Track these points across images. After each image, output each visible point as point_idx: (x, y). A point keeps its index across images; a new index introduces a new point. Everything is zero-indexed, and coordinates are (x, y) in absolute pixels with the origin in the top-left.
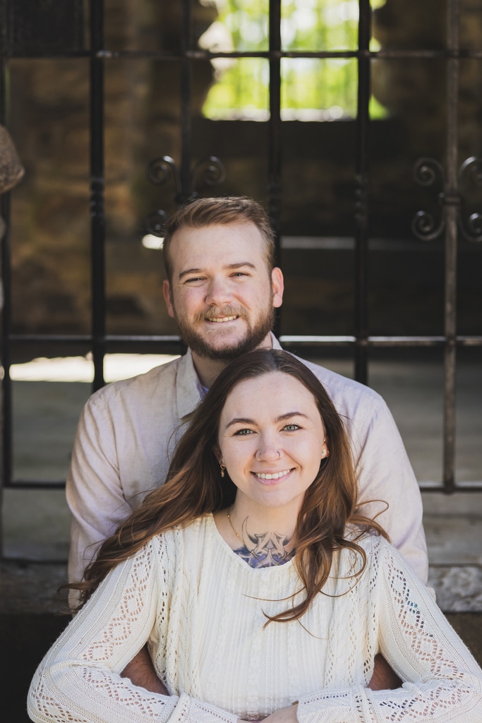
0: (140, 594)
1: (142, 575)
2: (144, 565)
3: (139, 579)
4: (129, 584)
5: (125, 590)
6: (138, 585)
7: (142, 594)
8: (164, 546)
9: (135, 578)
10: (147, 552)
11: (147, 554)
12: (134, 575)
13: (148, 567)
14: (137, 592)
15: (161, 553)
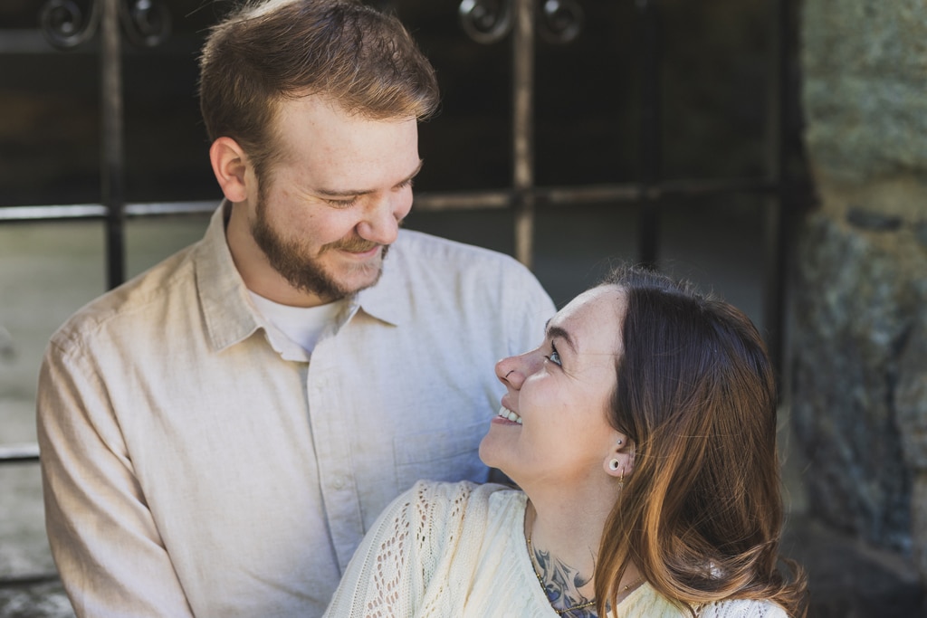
0: (390, 609)
1: (390, 576)
2: (393, 557)
3: (387, 583)
4: (372, 595)
5: (367, 603)
6: (385, 594)
7: (393, 609)
8: (427, 526)
9: (380, 581)
10: (400, 534)
11: (399, 537)
12: (378, 576)
13: (399, 559)
14: (386, 605)
15: (421, 538)
